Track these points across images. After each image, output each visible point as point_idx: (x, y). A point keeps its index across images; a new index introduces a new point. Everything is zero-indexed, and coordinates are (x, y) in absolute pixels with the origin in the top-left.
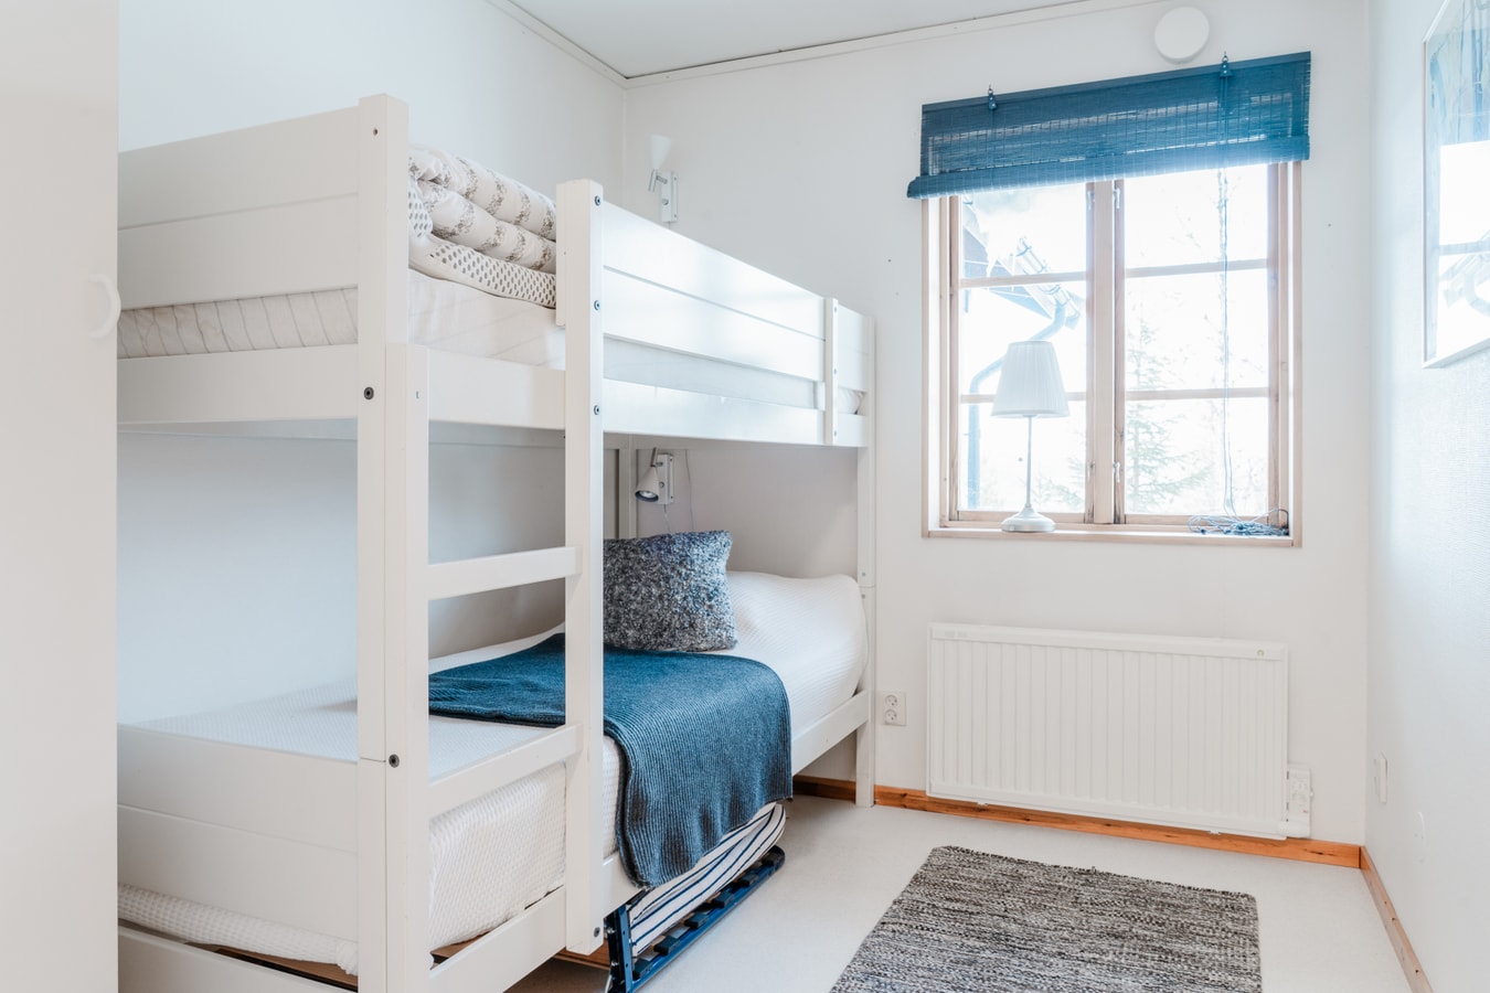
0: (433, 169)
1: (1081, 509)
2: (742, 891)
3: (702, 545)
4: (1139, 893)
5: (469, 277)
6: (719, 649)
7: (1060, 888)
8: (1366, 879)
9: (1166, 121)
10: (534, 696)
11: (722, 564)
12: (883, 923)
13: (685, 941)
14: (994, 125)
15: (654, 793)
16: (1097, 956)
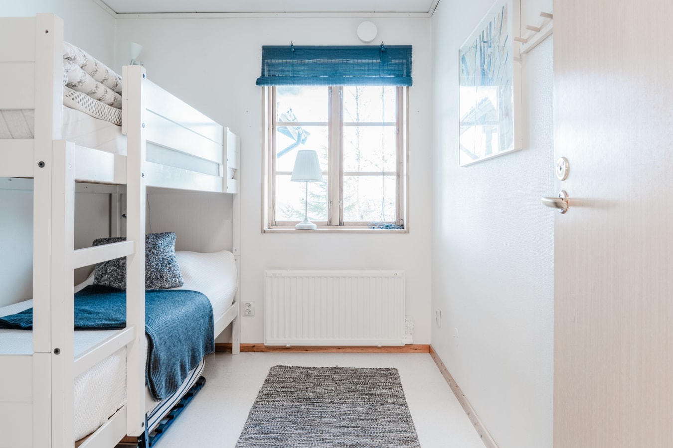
0: (69, 52)
1: (326, 220)
2: (189, 398)
3: (163, 239)
4: (356, 373)
5: (88, 110)
6: (175, 287)
7: (326, 376)
8: (432, 357)
9: (361, 65)
10: (91, 316)
11: (173, 248)
12: (257, 402)
13: (168, 424)
14: (293, 58)
15: (163, 356)
16: (346, 400)
